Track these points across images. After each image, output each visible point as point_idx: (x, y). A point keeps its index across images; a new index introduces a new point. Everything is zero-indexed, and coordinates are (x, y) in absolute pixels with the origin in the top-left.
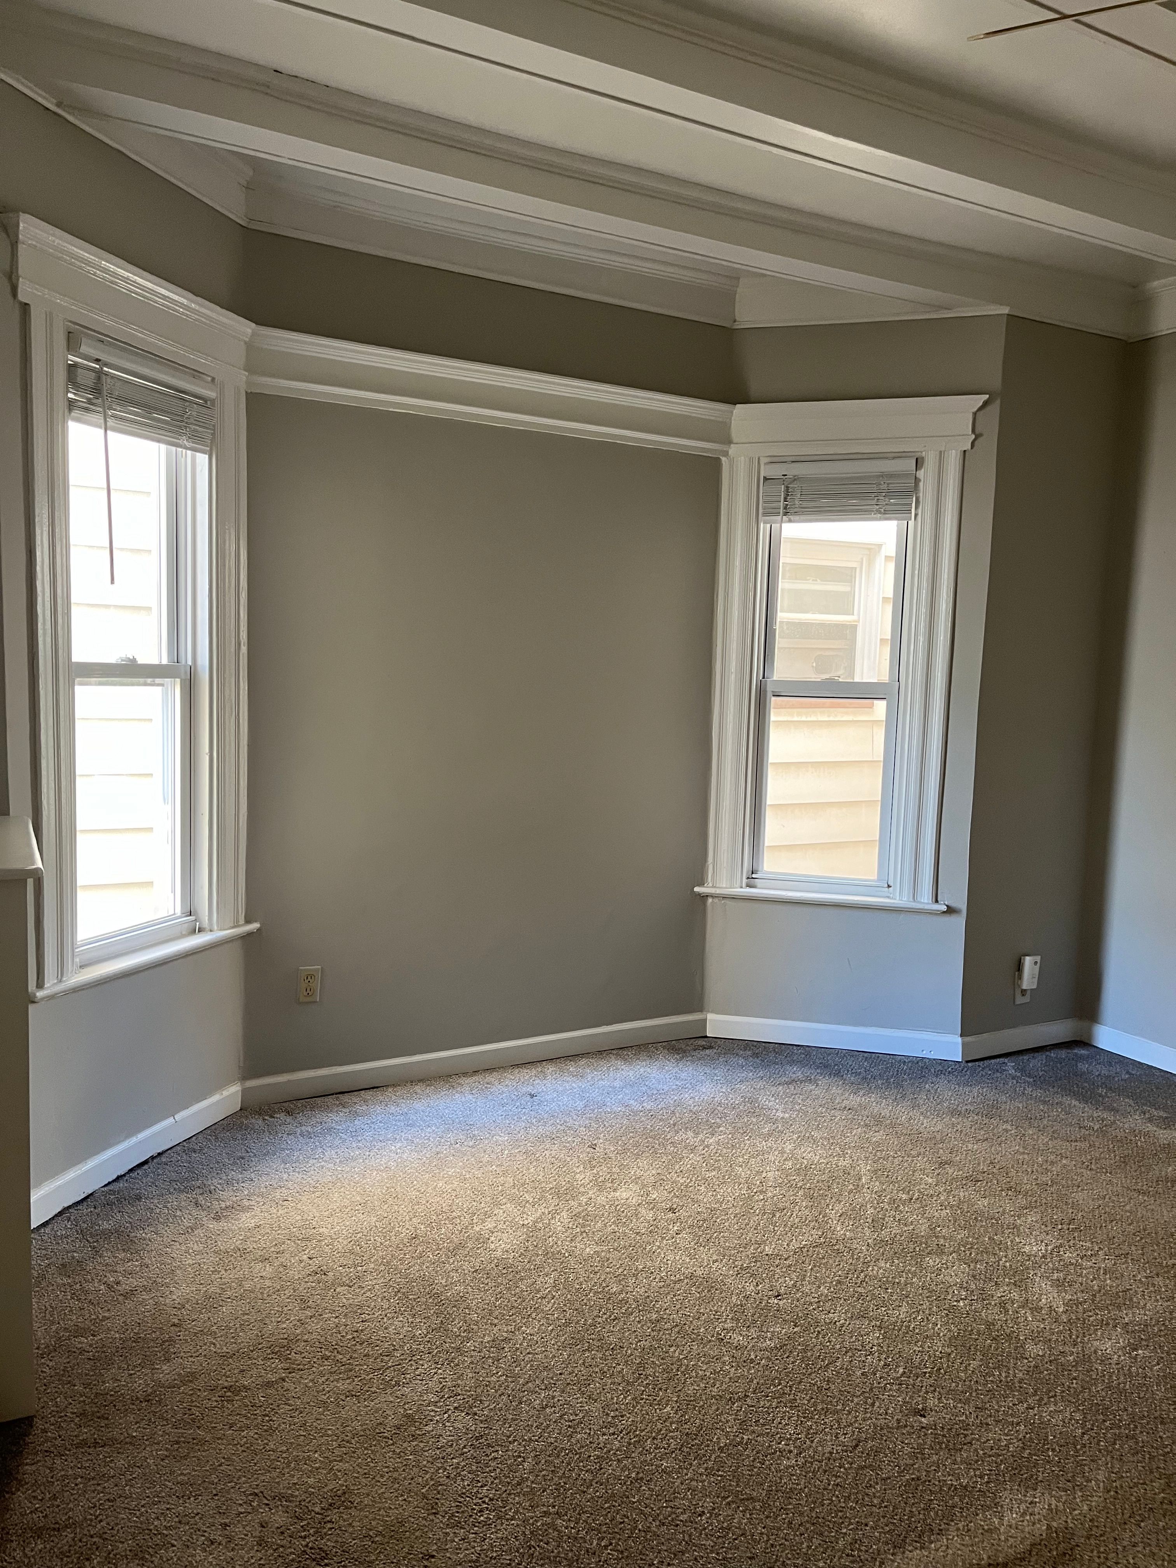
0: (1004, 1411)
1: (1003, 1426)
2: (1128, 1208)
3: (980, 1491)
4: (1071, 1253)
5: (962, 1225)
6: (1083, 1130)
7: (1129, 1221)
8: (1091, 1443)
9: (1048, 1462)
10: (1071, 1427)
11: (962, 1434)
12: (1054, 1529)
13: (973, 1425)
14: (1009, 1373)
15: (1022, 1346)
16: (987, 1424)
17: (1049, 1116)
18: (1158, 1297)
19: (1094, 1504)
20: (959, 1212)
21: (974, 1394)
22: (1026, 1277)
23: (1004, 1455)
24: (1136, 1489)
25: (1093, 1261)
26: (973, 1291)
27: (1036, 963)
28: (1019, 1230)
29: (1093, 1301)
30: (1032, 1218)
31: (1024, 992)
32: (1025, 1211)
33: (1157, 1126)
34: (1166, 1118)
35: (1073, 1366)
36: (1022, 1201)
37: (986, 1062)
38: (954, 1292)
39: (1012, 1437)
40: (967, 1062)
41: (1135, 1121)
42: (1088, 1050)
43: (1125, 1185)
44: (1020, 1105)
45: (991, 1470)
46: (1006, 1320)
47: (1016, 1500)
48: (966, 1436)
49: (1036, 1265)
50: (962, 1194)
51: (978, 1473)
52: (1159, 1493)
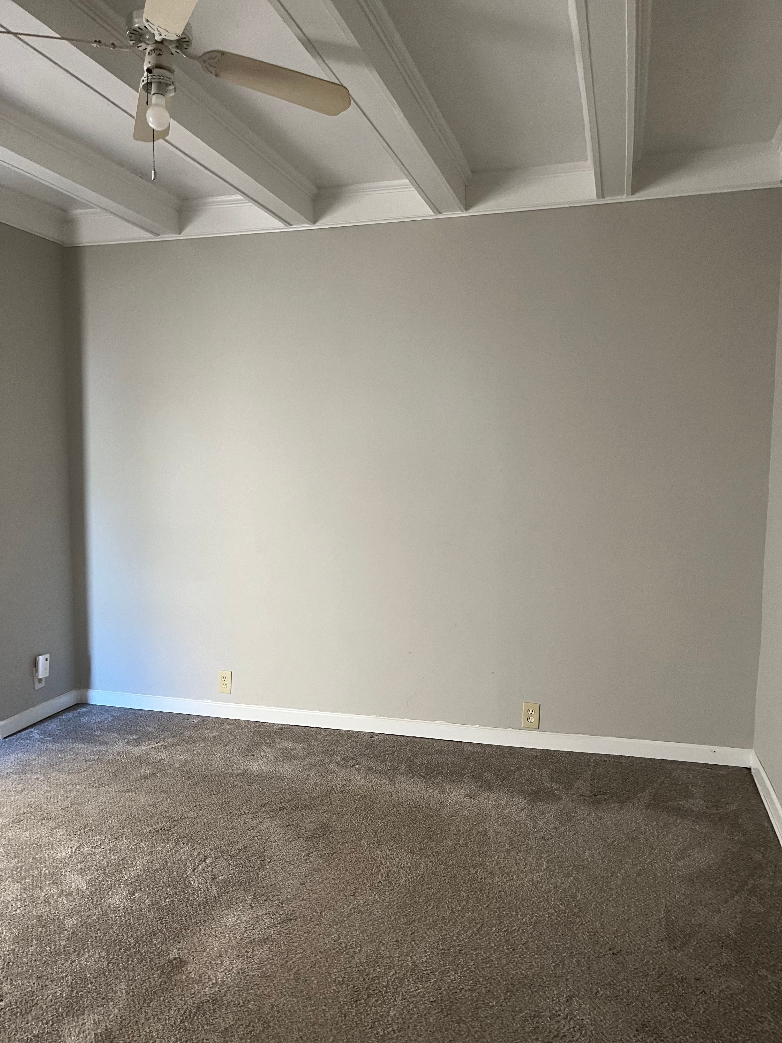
0: (56, 972)
1: (57, 982)
2: (120, 804)
3: (48, 1033)
4: (88, 847)
5: (13, 856)
6: (88, 763)
7: (122, 812)
8: (114, 968)
9: (89, 992)
10: (100, 962)
11: (30, 1000)
12: (99, 1035)
13: (37, 991)
14: (56, 945)
15: (62, 923)
16: (46, 986)
17: (65, 760)
18: (143, 855)
19: (121, 1006)
20: (9, 848)
21: (35, 969)
22: (60, 875)
23: (60, 1001)
24: (144, 984)
25: (102, 847)
26: (25, 900)
27: (47, 659)
28: (52, 845)
29: (104, 873)
30: (60, 833)
31: (40, 681)
32: (55, 831)
33: (133, 746)
34: (137, 739)
35: (96, 922)
36: (52, 824)
37: (18, 735)
38: (12, 905)
39: (64, 987)
40: (5, 738)
41: (120, 747)
42: (87, 708)
43: (117, 790)
44: (45, 759)
45: (53, 1016)
46: (50, 910)
47: (72, 1027)
48: (32, 1000)
49: (66, 865)
50: (10, 835)
51: (44, 1021)
52: (158, 980)
